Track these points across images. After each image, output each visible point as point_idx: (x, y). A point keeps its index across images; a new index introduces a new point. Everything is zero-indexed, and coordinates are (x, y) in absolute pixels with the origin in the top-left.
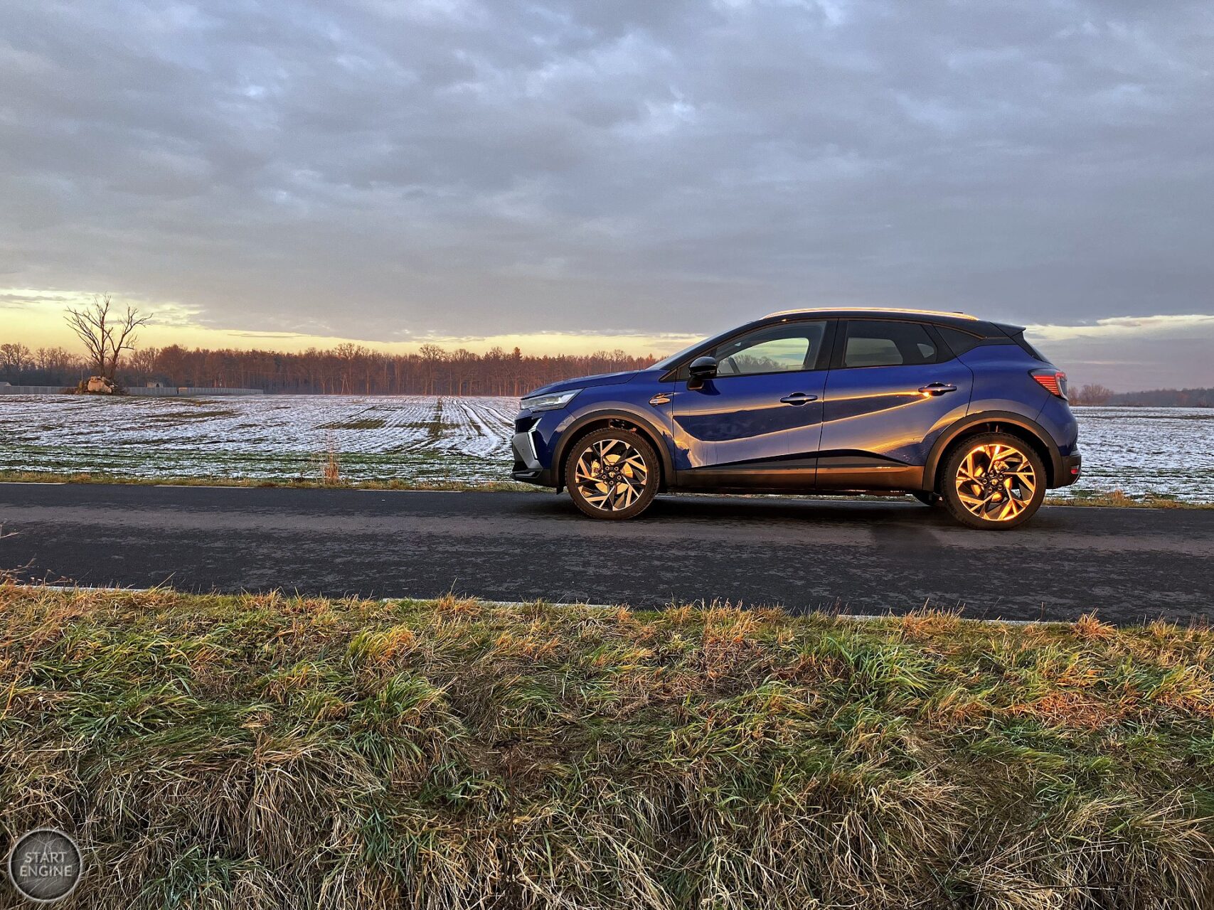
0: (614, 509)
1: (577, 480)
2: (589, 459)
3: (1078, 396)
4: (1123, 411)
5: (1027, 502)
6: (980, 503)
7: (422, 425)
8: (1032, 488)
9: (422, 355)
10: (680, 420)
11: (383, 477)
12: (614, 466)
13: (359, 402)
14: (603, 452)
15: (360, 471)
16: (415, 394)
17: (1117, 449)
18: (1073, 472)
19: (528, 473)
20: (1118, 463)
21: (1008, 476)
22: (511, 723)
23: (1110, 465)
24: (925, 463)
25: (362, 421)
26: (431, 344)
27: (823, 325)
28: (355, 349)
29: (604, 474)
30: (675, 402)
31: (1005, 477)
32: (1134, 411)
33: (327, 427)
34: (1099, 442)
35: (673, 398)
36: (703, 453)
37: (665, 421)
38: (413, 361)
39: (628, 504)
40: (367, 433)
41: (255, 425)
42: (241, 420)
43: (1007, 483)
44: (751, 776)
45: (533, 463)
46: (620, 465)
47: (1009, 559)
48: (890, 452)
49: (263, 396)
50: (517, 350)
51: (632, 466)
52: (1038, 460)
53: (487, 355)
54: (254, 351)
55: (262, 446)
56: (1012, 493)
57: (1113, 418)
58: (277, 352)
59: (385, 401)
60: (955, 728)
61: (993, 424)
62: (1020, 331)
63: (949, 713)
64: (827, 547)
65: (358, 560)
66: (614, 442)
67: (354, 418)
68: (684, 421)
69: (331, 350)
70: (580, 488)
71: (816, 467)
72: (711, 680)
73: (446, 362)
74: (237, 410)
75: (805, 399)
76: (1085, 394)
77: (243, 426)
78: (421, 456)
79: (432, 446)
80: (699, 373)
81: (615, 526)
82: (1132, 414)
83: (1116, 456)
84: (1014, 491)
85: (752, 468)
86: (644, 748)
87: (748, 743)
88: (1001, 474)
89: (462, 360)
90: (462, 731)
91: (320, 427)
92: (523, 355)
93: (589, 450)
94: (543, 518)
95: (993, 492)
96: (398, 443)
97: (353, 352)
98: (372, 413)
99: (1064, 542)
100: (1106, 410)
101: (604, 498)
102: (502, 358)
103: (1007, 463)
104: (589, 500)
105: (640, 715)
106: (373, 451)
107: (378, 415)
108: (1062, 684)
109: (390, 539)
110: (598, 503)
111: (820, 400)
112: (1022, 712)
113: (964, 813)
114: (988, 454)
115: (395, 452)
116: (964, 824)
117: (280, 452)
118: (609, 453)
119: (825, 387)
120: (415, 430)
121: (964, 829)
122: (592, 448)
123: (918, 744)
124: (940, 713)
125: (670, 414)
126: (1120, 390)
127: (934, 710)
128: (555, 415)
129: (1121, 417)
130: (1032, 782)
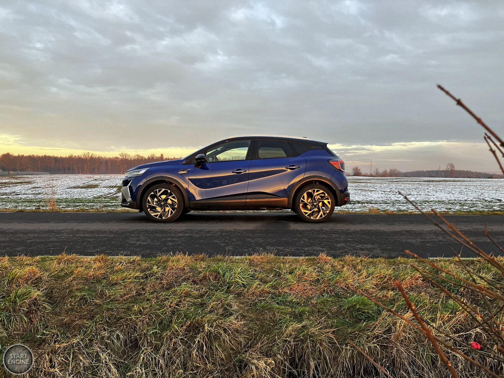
0: (163, 218)
1: (148, 207)
2: (153, 197)
3: (388, 173)
4: (403, 179)
5: (328, 212)
6: (309, 212)
7: (115, 187)
8: (330, 206)
9: (120, 157)
10: (191, 180)
11: (87, 208)
12: (164, 200)
13: (91, 177)
14: (158, 194)
15: (78, 206)
16: (117, 174)
17: (395, 193)
18: (345, 200)
19: (127, 203)
20: (393, 199)
21: (321, 201)
22: (71, 305)
23: (390, 200)
24: (288, 197)
25: (89, 185)
26: (124, 152)
27: (249, 142)
28: (90, 155)
29: (159, 203)
30: (189, 173)
31: (319, 202)
32: (407, 179)
33: (73, 188)
34: (389, 191)
35: (188, 171)
36: (201, 194)
37: (185, 181)
38: (116, 159)
39: (169, 216)
40: (89, 190)
41: (40, 187)
42: (34, 185)
43: (320, 204)
44: (166, 322)
45: (129, 199)
46: (167, 199)
47: (313, 233)
48: (275, 193)
49: (49, 175)
50: (162, 155)
51: (171, 200)
52: (332, 195)
53: (149, 157)
54: (45, 156)
55: (39, 196)
56: (322, 208)
57: (399, 181)
58: (56, 156)
59: (103, 177)
60: (255, 299)
61: (316, 181)
62: (325, 145)
63: (253, 293)
64: (244, 230)
65: (38, 241)
66: (163, 190)
67: (86, 184)
68: (193, 181)
69: (80, 155)
70: (149, 210)
71: (246, 199)
72: (164, 284)
73: (131, 160)
74: (33, 181)
75: (242, 171)
76: (390, 172)
77: (34, 188)
78: (109, 200)
79: (115, 195)
80: (199, 161)
81: (162, 225)
82: (406, 180)
83: (393, 196)
84: (323, 207)
85: (222, 200)
86: (124, 312)
87: (168, 309)
88: (318, 201)
89: (138, 159)
90: (49, 309)
91: (69, 188)
92: (165, 157)
93: (152, 193)
94: (133, 223)
95: (315, 208)
96: (101, 194)
97: (90, 156)
98: (94, 182)
99: (339, 227)
100: (397, 179)
101: (159, 214)
102: (155, 158)
103: (320, 196)
104: (152, 214)
105: (130, 300)
106: (89, 198)
107: (97, 182)
108: (303, 280)
109: (59, 232)
110: (157, 216)
111: (247, 172)
112: (284, 292)
113: (249, 332)
114: (313, 193)
115: (98, 198)
116: (248, 337)
117: (46, 198)
118: (162, 194)
119: (250, 167)
120: (111, 188)
121: (248, 339)
122: (154, 192)
123: (238, 306)
124: (250, 293)
125: (187, 178)
126: (403, 171)
127: (248, 292)
128: (138, 178)
129: (402, 181)
130: (277, 319)
